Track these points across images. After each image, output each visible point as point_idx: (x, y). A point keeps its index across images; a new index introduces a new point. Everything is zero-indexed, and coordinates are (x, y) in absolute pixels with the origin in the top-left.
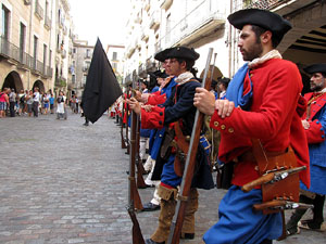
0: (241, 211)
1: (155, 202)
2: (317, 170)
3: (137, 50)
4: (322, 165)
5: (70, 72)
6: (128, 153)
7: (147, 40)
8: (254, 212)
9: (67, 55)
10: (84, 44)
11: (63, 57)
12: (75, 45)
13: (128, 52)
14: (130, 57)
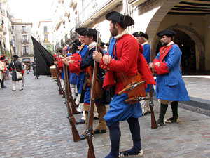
0: (119, 103)
1: (84, 118)
2: (168, 88)
3: (62, 24)
4: (171, 85)
5: (11, 45)
6: (64, 97)
7: (69, 16)
8: (125, 103)
9: (8, 32)
10: (20, 22)
11: (5, 34)
12: (14, 24)
13: (55, 26)
14: (57, 29)
